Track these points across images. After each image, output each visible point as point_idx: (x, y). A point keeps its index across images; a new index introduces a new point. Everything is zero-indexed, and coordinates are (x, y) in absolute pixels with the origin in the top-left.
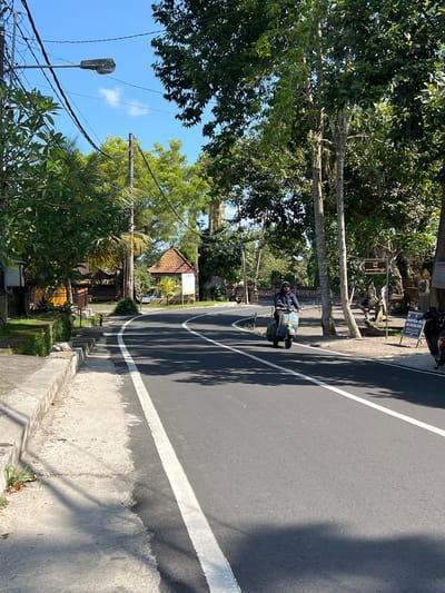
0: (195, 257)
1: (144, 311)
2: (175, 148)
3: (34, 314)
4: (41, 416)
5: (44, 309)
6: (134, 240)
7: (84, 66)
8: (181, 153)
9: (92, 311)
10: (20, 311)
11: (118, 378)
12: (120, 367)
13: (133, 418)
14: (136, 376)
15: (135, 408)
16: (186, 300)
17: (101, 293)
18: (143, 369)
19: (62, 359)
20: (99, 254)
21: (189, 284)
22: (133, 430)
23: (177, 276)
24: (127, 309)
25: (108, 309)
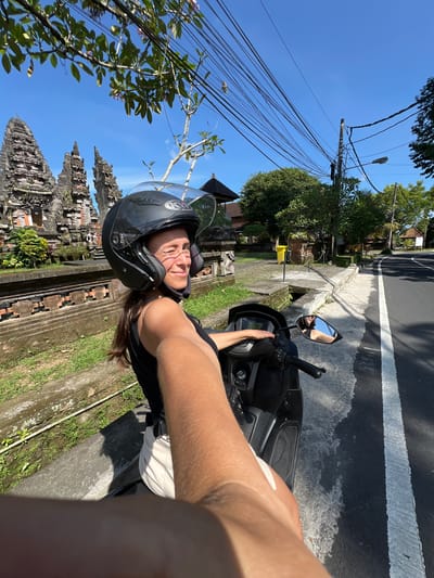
0: (425, 230)
1: (394, 253)
2: (419, 184)
3: (347, 254)
4: (340, 285)
5: (352, 253)
6: (392, 225)
7: (374, 162)
8: (423, 186)
9: (371, 253)
10: (342, 253)
11: (372, 276)
12: (376, 273)
13: (373, 289)
14: (380, 277)
15: (376, 285)
16: (418, 248)
17: (376, 246)
18: (383, 274)
19: (353, 269)
20: (378, 231)
21: (419, 241)
22: (372, 293)
23: (414, 239)
24: (387, 252)
25: (378, 252)
